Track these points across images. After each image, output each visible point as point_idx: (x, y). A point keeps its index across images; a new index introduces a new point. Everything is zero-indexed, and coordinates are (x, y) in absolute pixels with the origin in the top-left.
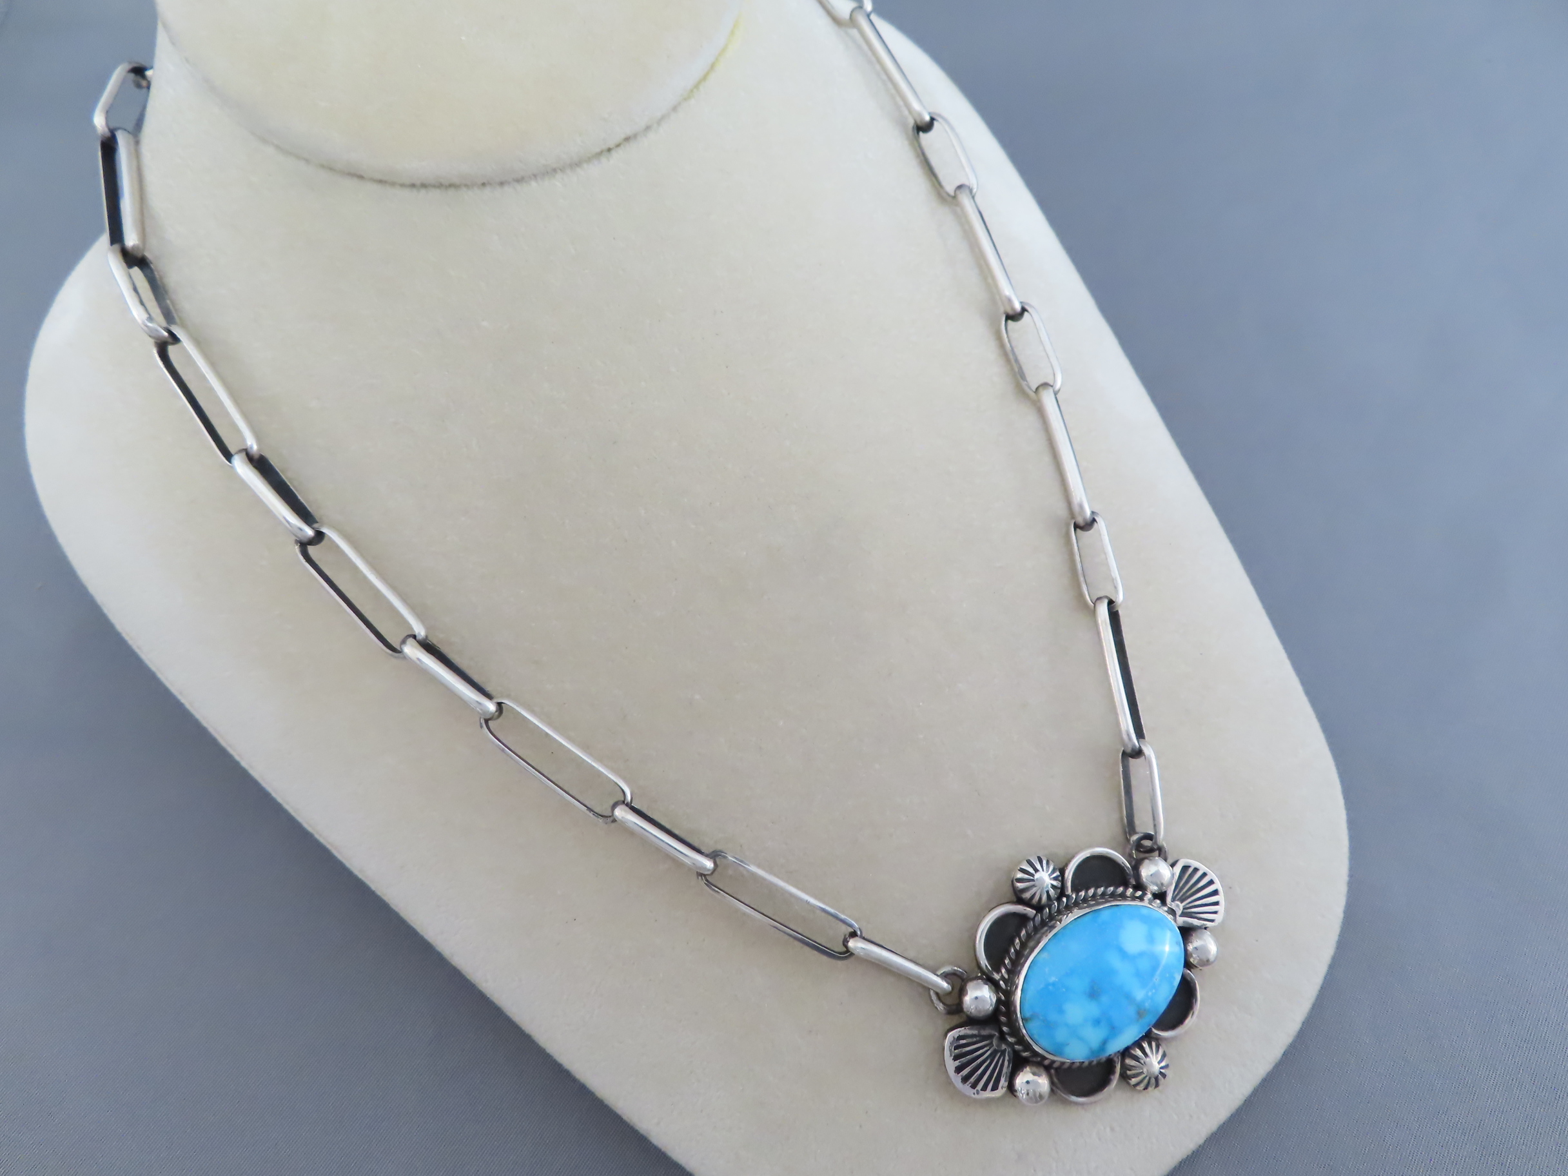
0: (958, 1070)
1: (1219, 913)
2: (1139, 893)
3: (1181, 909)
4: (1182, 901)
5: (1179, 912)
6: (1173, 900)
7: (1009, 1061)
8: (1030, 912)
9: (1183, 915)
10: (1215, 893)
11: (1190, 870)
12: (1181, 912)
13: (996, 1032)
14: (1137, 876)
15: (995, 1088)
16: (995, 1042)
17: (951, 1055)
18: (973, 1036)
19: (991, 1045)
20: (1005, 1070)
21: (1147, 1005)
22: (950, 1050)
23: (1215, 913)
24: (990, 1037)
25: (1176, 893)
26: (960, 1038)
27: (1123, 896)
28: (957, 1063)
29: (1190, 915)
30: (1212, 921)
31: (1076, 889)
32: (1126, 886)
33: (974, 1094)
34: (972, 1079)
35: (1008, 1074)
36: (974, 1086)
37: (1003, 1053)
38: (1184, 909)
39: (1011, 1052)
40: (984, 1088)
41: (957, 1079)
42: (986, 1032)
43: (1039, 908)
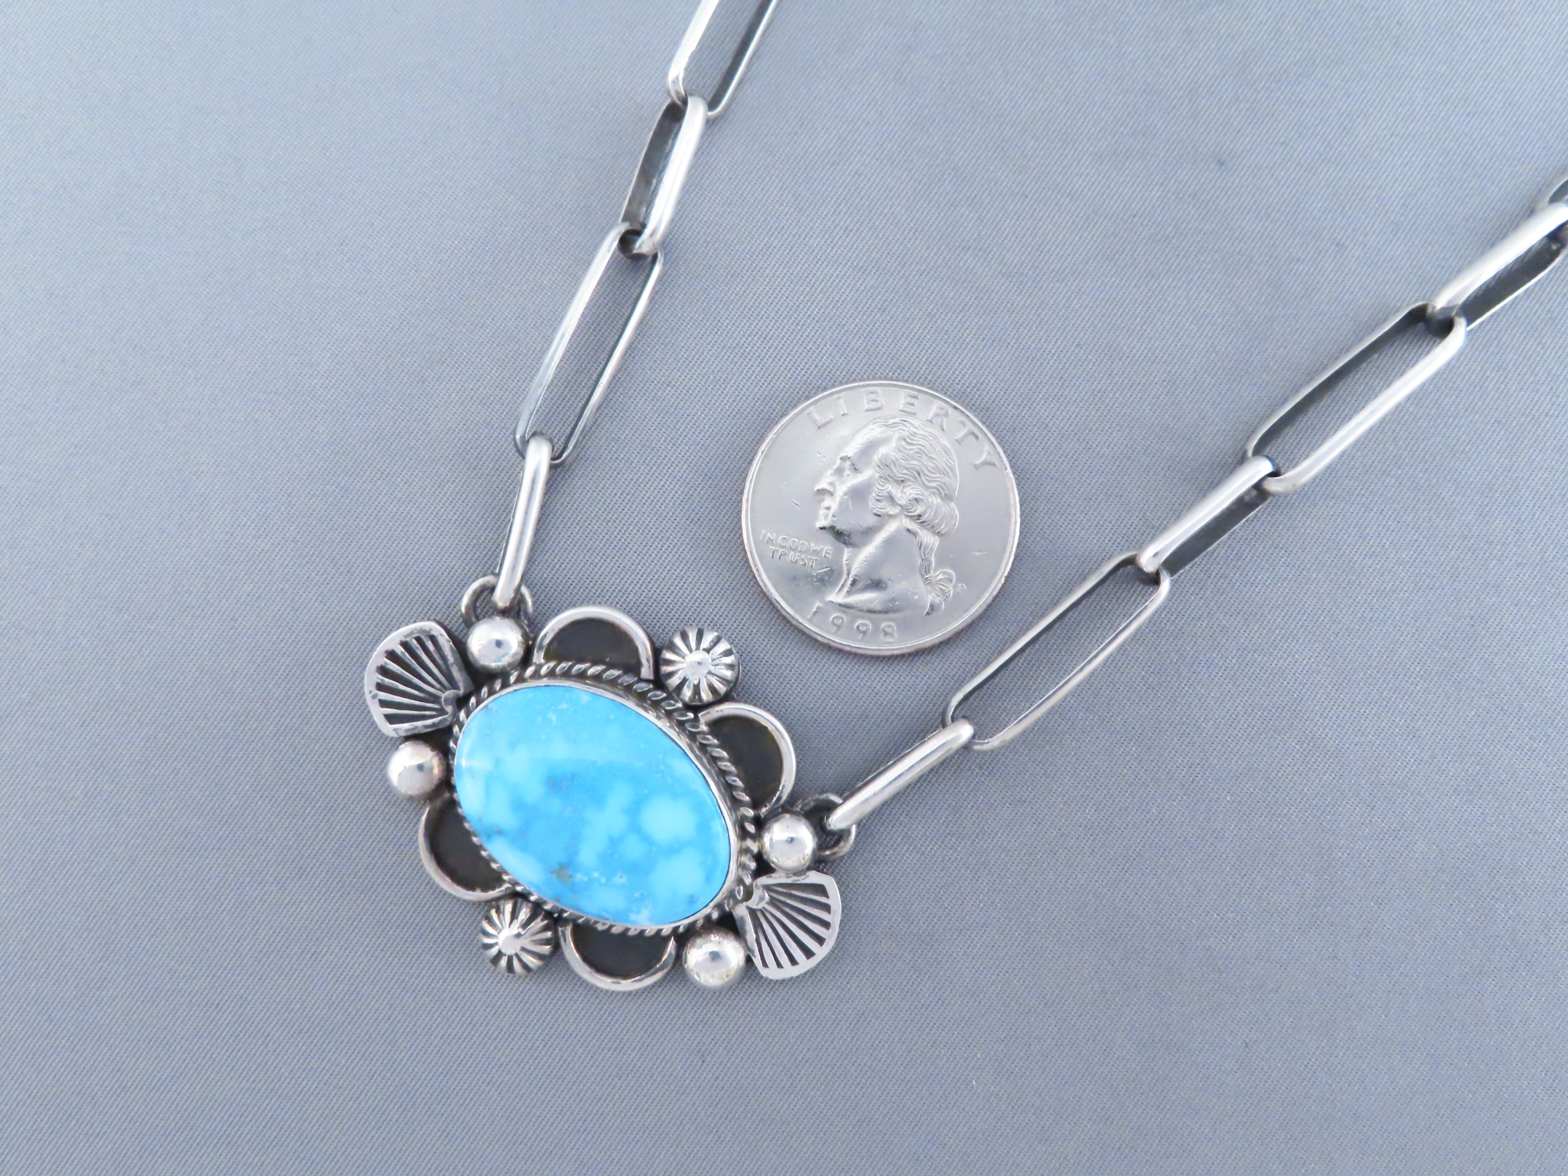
0: (392, 655)
1: (781, 970)
2: (751, 828)
3: (760, 907)
4: (773, 902)
5: (753, 903)
6: (768, 888)
7: (434, 725)
8: (647, 672)
9: (753, 912)
10: (809, 953)
11: (823, 899)
12: (754, 907)
13: (465, 688)
14: (774, 815)
15: (391, 719)
16: (450, 693)
17: (406, 636)
18: (444, 658)
19: (444, 688)
20: (419, 724)
21: (579, 877)
22: (412, 633)
23: (779, 965)
24: (454, 685)
25: (780, 889)
26: (433, 639)
27: (735, 803)
28: (400, 650)
29: (758, 926)
30: (765, 965)
31: (717, 726)
32: (755, 805)
33: (371, 692)
34: (387, 681)
35: (416, 732)
36: (380, 687)
37: (442, 712)
38: (761, 911)
39: (447, 723)
40: (384, 704)
41: (378, 658)
42: (458, 675)
43: (659, 681)
